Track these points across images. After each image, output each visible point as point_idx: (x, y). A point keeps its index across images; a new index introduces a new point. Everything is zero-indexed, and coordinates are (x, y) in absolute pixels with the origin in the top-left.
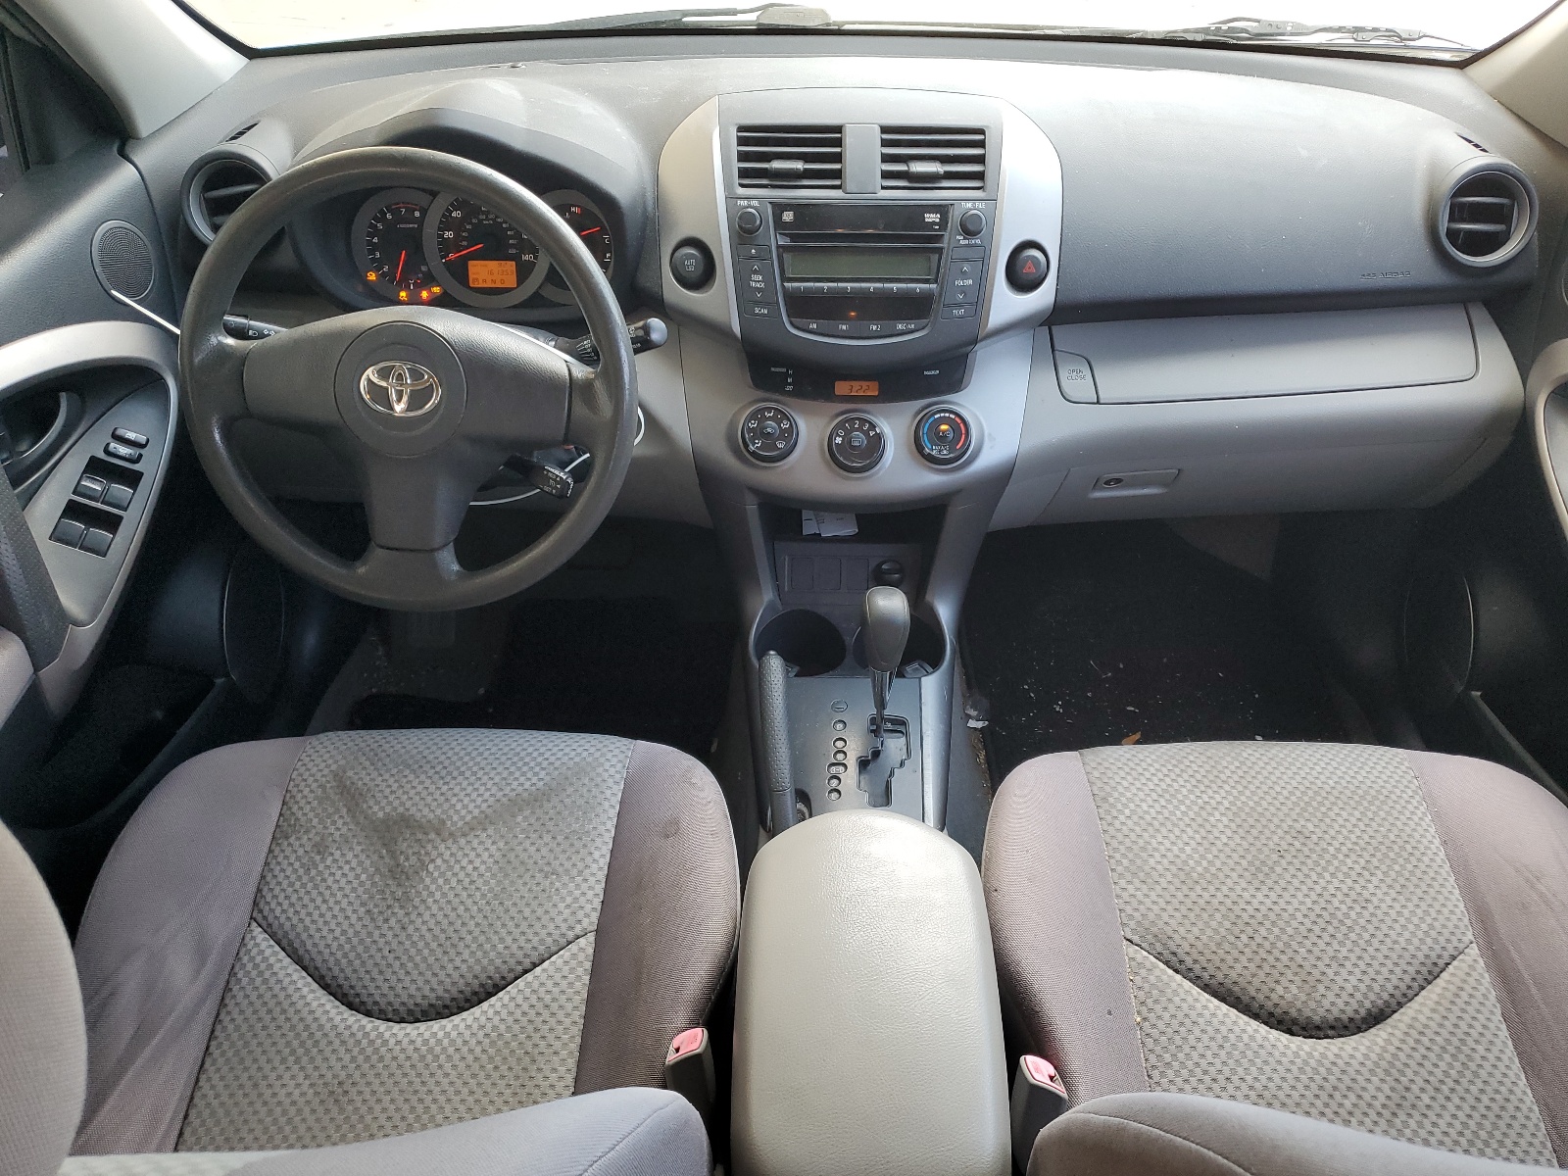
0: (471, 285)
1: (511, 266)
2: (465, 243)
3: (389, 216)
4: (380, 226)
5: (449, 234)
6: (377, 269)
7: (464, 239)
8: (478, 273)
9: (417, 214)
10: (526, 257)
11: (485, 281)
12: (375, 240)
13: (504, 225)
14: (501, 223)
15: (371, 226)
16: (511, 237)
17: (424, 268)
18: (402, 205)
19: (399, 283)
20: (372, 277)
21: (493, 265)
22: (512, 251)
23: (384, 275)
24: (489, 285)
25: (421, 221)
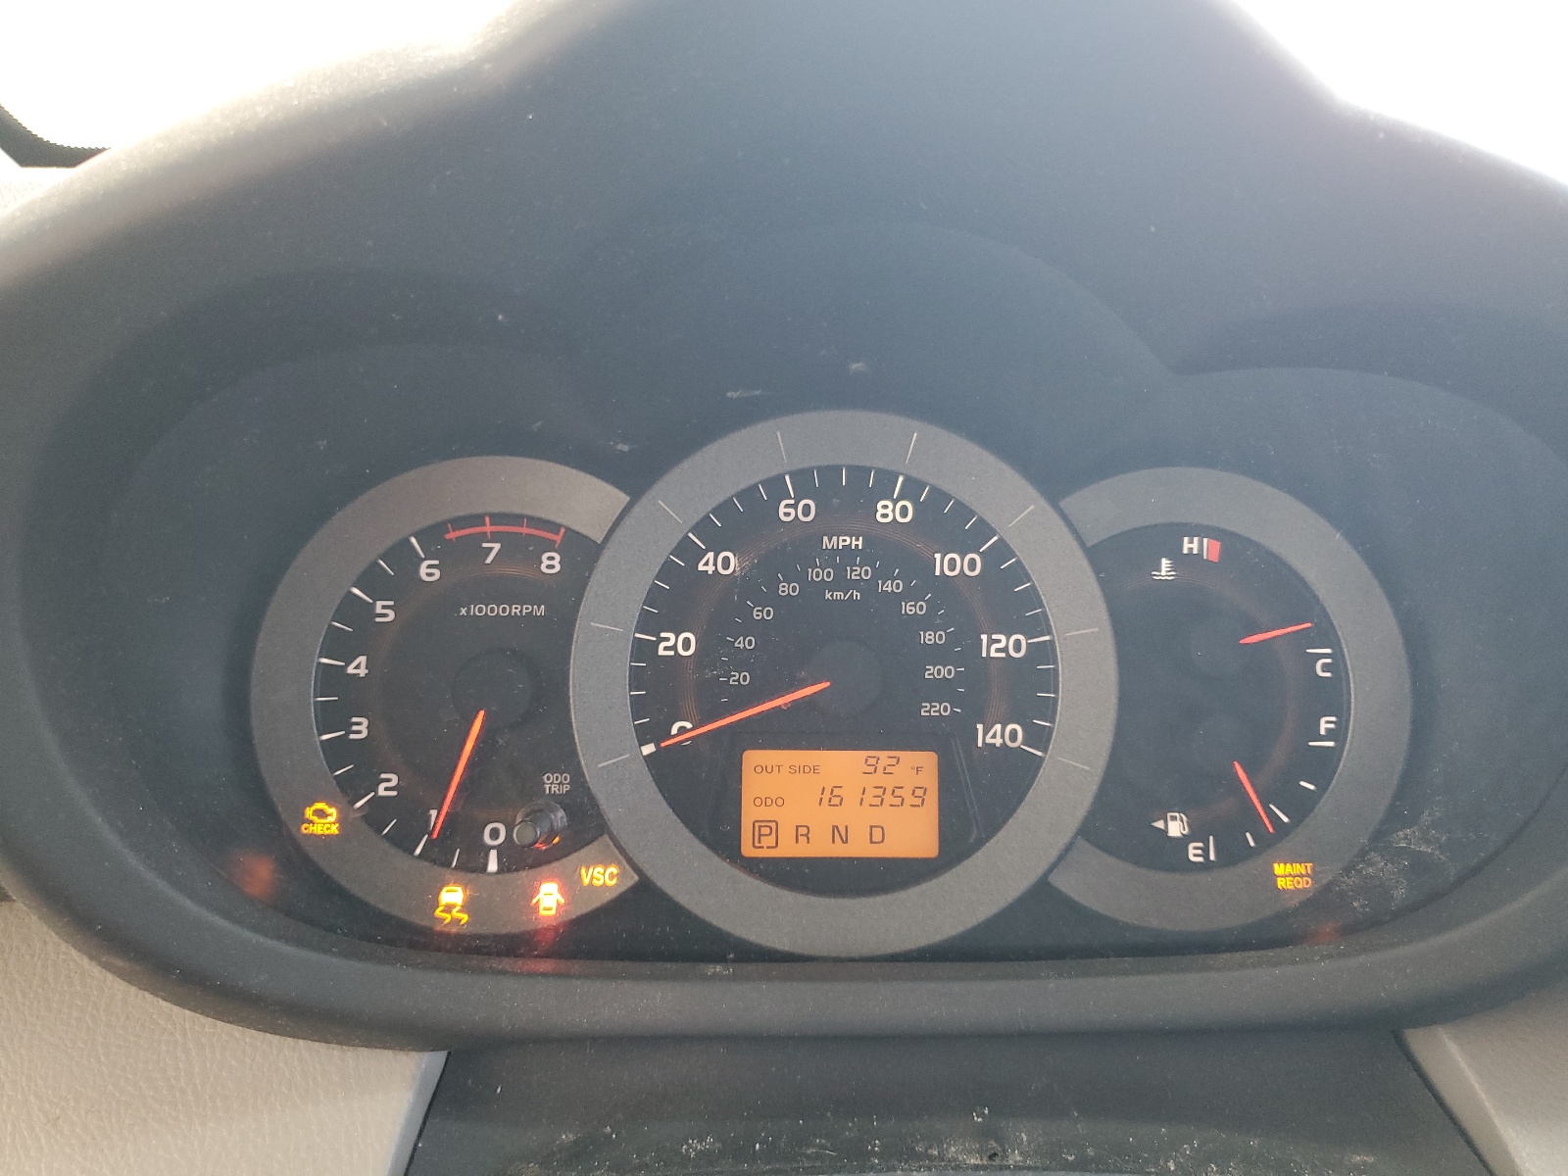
0: (748, 850)
1: (917, 769)
2: (741, 678)
3: (428, 572)
4: (385, 611)
5: (677, 644)
6: (347, 790)
7: (741, 661)
8: (779, 802)
9: (551, 563)
10: (994, 735)
11: (802, 833)
12: (359, 667)
13: (908, 608)
14: (896, 599)
15: (351, 610)
16: (938, 655)
17: (555, 784)
18: (488, 528)
19: (438, 856)
20: (323, 821)
21: (842, 765)
22: (932, 709)
23: (376, 816)
24: (821, 847)
25: (567, 596)
